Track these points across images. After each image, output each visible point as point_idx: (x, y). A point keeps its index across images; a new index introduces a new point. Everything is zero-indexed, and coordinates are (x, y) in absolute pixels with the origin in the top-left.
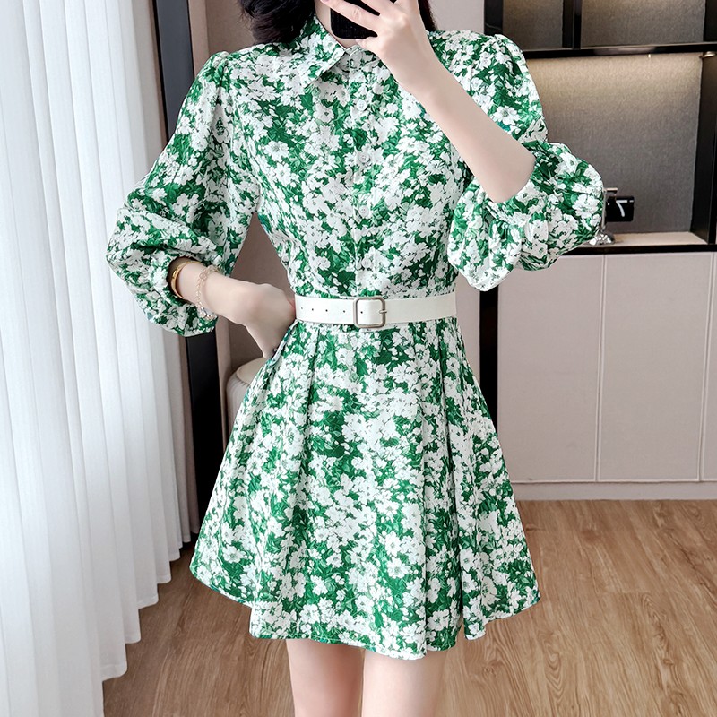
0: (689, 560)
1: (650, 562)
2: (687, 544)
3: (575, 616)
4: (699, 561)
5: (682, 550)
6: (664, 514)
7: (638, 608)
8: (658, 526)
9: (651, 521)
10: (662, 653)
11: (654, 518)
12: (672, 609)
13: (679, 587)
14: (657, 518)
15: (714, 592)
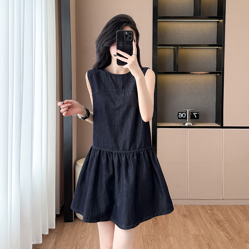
0: (219, 224)
1: (206, 224)
2: (218, 219)
4: (222, 224)
5: (216, 220)
6: (211, 209)
8: (208, 213)
9: (206, 211)
11: (207, 211)
12: (213, 239)
13: (215, 232)
14: (208, 210)
15: (227, 233)
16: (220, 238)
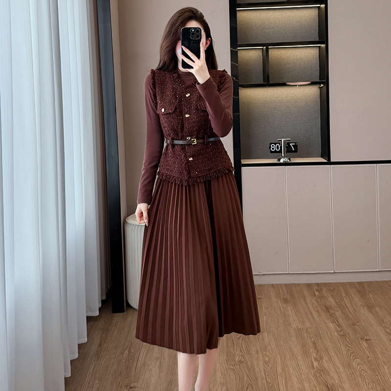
0: (328, 312)
1: (311, 313)
2: (328, 304)
3: (277, 339)
4: (333, 312)
5: (326, 307)
6: (318, 289)
7: (305, 335)
8: (315, 296)
9: (313, 293)
10: (314, 355)
12: (320, 334)
13: (324, 324)
14: (315, 292)
15: (338, 326)
16: (329, 333)
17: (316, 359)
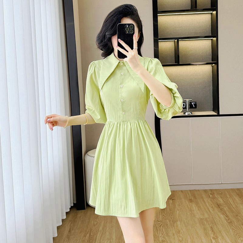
0: (219, 207)
1: (208, 208)
2: (219, 203)
3: (187, 225)
4: (222, 208)
5: (217, 204)
6: (212, 193)
9: (208, 196)
10: (212, 235)
12: (215, 222)
13: (217, 216)
15: (227, 217)
16: (221, 221)
17: (213, 238)
